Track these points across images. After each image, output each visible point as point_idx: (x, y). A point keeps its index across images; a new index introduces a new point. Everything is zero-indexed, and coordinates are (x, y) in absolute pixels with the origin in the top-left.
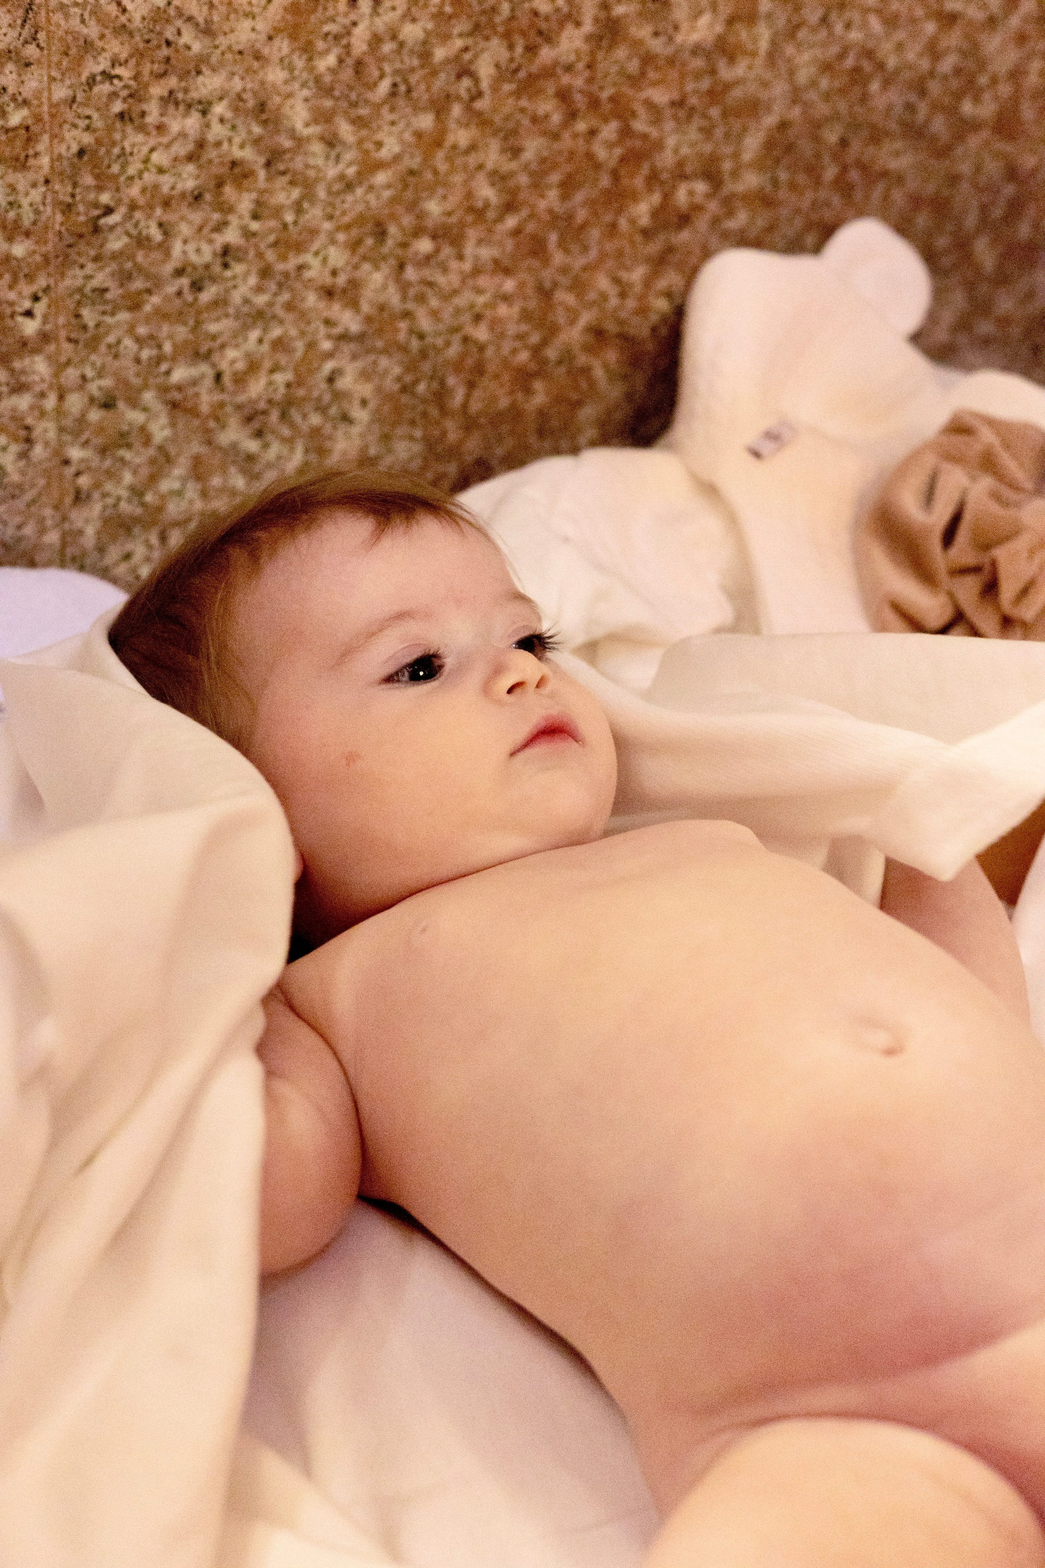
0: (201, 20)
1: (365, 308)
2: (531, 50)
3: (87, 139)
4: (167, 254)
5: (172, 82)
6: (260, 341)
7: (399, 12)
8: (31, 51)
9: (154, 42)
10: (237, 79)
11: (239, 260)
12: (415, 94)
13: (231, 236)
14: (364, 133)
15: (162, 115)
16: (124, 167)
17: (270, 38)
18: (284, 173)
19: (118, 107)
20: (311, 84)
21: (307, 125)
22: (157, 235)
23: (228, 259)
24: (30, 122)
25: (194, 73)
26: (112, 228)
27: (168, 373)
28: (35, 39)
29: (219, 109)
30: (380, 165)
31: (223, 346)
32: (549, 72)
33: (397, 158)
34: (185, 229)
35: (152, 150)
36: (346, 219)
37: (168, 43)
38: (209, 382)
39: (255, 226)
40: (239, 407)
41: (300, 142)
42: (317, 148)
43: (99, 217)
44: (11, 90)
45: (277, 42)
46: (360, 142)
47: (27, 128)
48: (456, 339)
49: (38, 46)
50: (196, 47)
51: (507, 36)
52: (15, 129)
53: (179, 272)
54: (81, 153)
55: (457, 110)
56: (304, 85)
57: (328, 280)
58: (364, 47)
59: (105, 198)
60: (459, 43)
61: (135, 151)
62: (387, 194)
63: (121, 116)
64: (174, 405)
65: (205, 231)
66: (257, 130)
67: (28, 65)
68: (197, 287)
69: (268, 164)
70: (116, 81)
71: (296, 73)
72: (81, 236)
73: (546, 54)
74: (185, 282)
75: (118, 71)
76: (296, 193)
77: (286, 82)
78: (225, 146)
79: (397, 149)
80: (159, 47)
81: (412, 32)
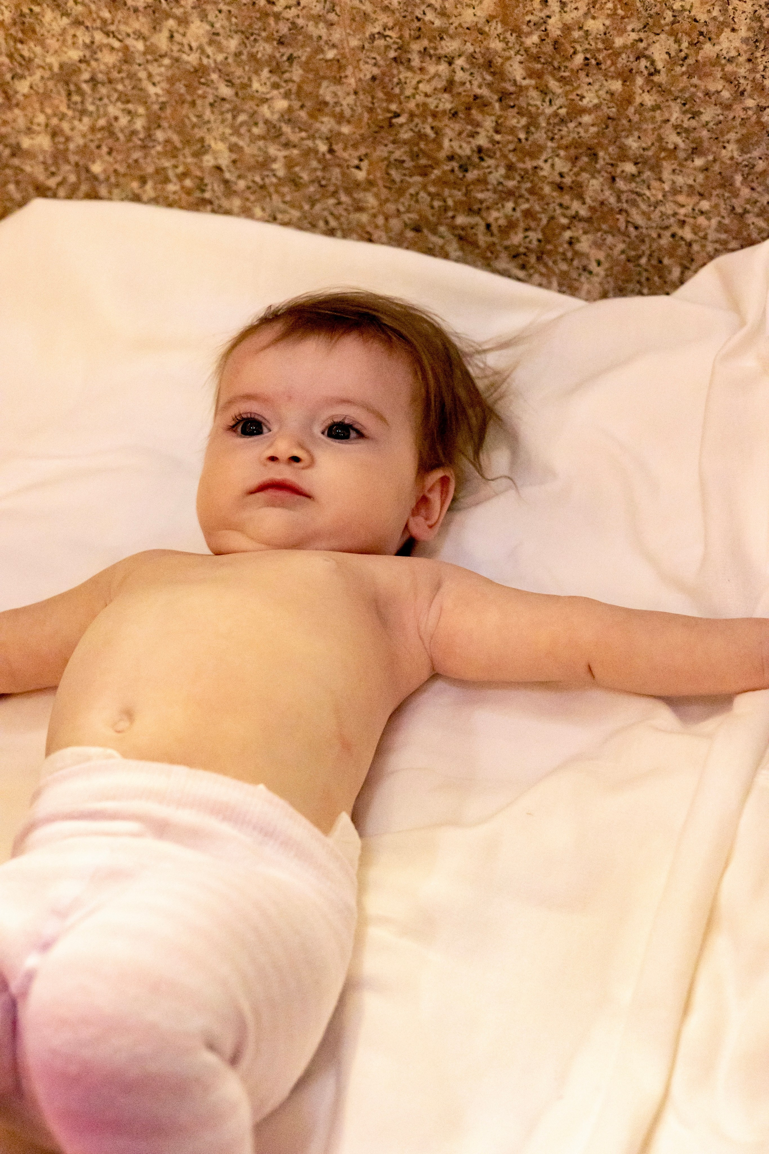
0: (437, 6)
1: (588, 200)
2: (695, 45)
3: (376, 71)
4: (440, 147)
5: (425, 43)
6: (514, 209)
7: (581, 12)
8: (332, 17)
9: (409, 18)
10: (468, 44)
11: (490, 157)
12: (603, 67)
13: (482, 141)
14: (568, 88)
15: (422, 62)
16: (402, 90)
17: (488, 21)
18: (513, 107)
19: (392, 54)
20: (522, 52)
21: (524, 79)
22: (432, 134)
23: (482, 155)
24: (339, 57)
25: (438, 38)
26: (401, 125)
27: (453, 217)
28: (334, 10)
29: (460, 62)
30: (583, 111)
31: (488, 208)
32: (717, 61)
33: (597, 107)
34: (449, 133)
35: (419, 82)
36: (564, 142)
37: (419, 19)
38: (482, 228)
39: (498, 137)
40: (506, 248)
41: (521, 89)
42: (534, 93)
43: (391, 118)
44: (325, 38)
45: (493, 24)
46: (566, 94)
47: (338, 61)
48: (667, 234)
49: (336, 14)
50: (438, 23)
51: (673, 33)
52: (331, 60)
53: (451, 158)
54: (374, 78)
55: (640, 81)
56: (517, 53)
57: (558, 179)
58: (559, 32)
59: (394, 107)
60: (634, 36)
61: (408, 81)
62: (593, 130)
63: (395, 59)
64: (461, 238)
65: (464, 135)
66: (489, 78)
67: (332, 25)
68: (464, 169)
69: (500, 100)
70: (388, 39)
71: (510, 45)
72: (382, 127)
73: (708, 50)
74: (455, 164)
75: (388, 33)
76: (524, 121)
77: (504, 50)
78: (468, 85)
79: (596, 101)
80: (412, 20)
81: (595, 26)
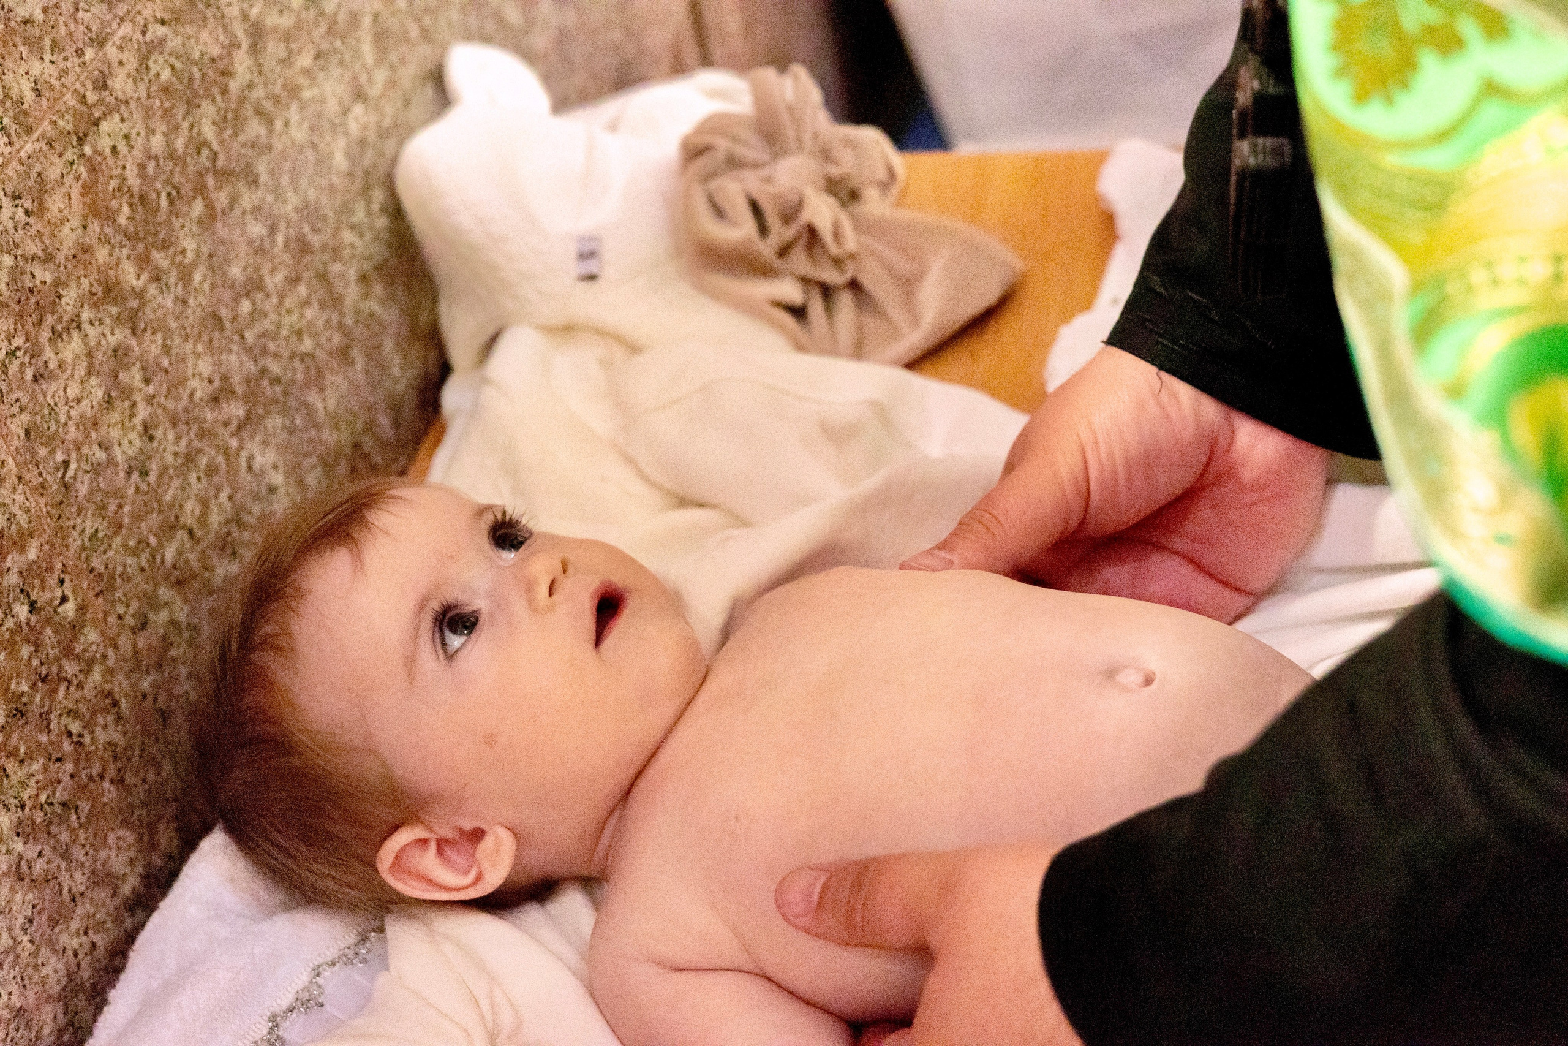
0: (40, 253)
1: (239, 390)
2: (224, 92)
3: (25, 418)
4: (116, 465)
5: (49, 320)
6: (199, 479)
7: (143, 134)
9: (23, 298)
10: (83, 280)
11: (156, 427)
12: (183, 192)
13: (143, 412)
14: (171, 250)
15: (57, 354)
16: (57, 422)
17: (85, 227)
18: (145, 330)
19: (29, 373)
20: (125, 242)
21: (138, 277)
22: (101, 455)
23: (150, 432)
25: (57, 300)
26: (75, 477)
27: (163, 562)
29: (86, 315)
30: (193, 266)
31: (181, 506)
32: (242, 100)
33: (198, 253)
34: (115, 433)
35: (65, 389)
36: (196, 331)
37: (31, 291)
38: (188, 544)
39: (151, 389)
40: (214, 546)
41: (140, 294)
42: (153, 290)
43: (63, 477)
45: (90, 227)
46: (173, 261)
48: (297, 363)
50: (48, 278)
51: (208, 94)
53: (129, 473)
54: (28, 434)
55: (210, 181)
56: (122, 246)
57: (210, 390)
58: (138, 181)
59: (59, 457)
60: (185, 125)
61: (57, 399)
62: (206, 287)
63: (35, 379)
64: (179, 583)
65: (127, 424)
66: (114, 310)
68: (144, 473)
69: (134, 333)
70: (18, 354)
71: (112, 241)
72: (61, 502)
73: (234, 86)
74: (135, 476)
75: (15, 343)
76: (159, 339)
77: (111, 254)
78: (103, 342)
79: (194, 245)
80: (28, 299)
81: (157, 143)
